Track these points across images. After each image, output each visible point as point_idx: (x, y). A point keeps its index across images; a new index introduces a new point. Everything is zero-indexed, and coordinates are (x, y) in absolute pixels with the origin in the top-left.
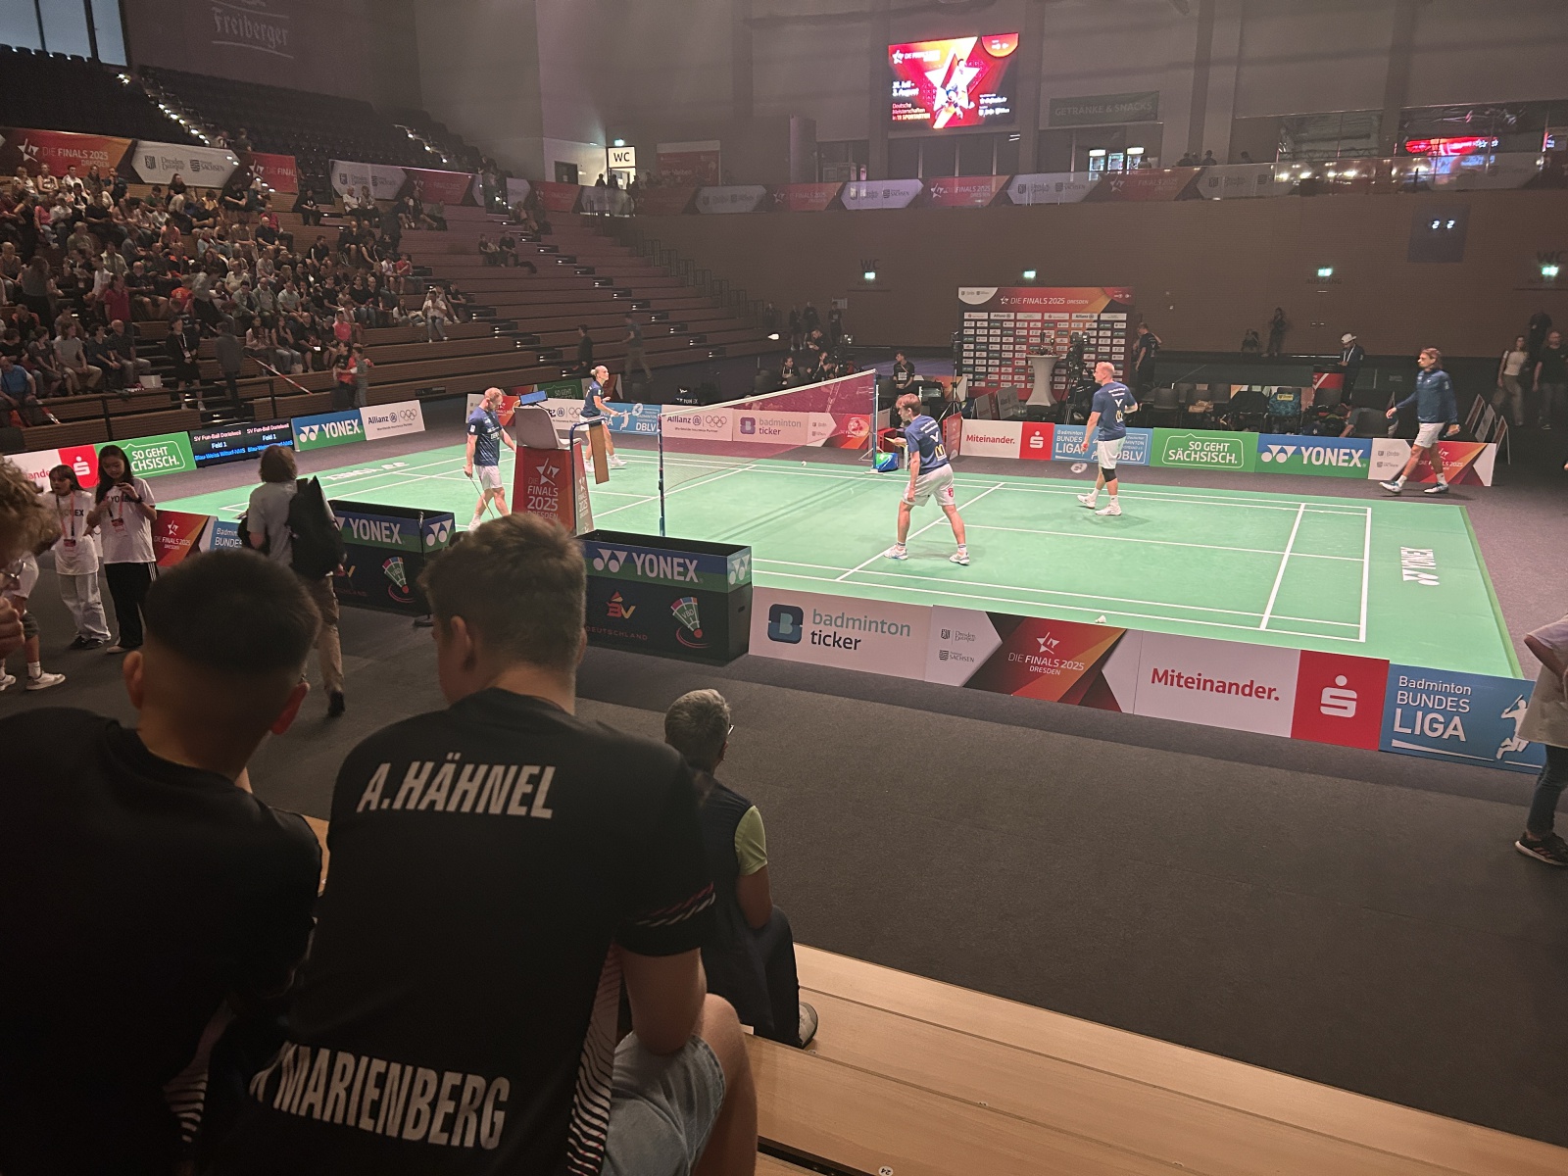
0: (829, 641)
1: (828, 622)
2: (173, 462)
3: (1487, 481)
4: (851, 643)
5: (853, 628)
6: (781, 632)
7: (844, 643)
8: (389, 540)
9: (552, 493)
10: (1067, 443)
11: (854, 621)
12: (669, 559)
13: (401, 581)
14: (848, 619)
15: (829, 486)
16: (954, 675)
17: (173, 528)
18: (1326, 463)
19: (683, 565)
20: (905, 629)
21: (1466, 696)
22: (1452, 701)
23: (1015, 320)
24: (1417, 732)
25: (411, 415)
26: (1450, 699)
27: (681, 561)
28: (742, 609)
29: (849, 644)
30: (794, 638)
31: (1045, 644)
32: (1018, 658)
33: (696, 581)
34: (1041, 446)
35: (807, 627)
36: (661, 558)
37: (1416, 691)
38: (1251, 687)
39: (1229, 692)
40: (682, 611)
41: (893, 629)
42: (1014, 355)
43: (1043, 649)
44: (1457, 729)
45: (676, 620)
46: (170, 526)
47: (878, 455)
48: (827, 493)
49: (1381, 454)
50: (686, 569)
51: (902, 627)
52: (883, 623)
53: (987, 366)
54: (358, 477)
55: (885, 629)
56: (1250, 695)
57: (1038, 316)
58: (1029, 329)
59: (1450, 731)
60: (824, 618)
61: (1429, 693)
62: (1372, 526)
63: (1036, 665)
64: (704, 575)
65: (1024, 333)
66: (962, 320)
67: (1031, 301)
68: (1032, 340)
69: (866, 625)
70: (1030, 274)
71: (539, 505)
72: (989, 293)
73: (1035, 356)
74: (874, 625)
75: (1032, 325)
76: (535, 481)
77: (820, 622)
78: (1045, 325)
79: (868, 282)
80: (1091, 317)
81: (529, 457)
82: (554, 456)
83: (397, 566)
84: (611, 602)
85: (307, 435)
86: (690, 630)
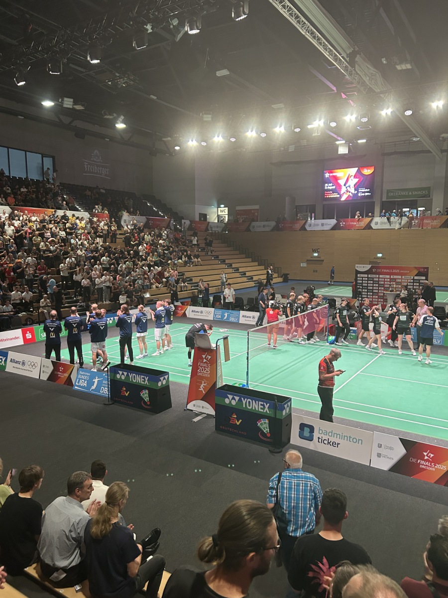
0: (326, 442)
1: (325, 434)
4: (336, 444)
5: (337, 438)
6: (304, 435)
8: (143, 383)
9: (208, 366)
11: (337, 434)
12: (257, 402)
13: (147, 399)
14: (334, 434)
16: (384, 465)
17: (61, 369)
19: (263, 405)
20: (360, 441)
23: (379, 278)
27: (262, 403)
28: (287, 425)
29: (334, 444)
30: (310, 439)
31: (427, 455)
32: (414, 460)
33: (268, 412)
35: (316, 435)
36: (254, 401)
40: (262, 424)
41: (355, 440)
42: (379, 291)
43: (426, 458)
45: (259, 428)
47: (329, 337)
50: (264, 407)
51: (359, 439)
52: (350, 437)
55: (351, 440)
57: (388, 277)
58: (384, 281)
60: (324, 432)
63: (423, 465)
64: (272, 410)
65: (383, 283)
66: (357, 277)
67: (385, 271)
68: (386, 286)
69: (343, 437)
70: (380, 255)
71: (202, 370)
72: (367, 267)
73: (388, 292)
74: (346, 438)
75: (386, 280)
76: (201, 361)
77: (322, 434)
78: (391, 280)
79: (315, 257)
80: (411, 278)
81: (199, 351)
82: (209, 351)
83: (146, 393)
84: (231, 417)
85: (109, 321)
86: (265, 433)
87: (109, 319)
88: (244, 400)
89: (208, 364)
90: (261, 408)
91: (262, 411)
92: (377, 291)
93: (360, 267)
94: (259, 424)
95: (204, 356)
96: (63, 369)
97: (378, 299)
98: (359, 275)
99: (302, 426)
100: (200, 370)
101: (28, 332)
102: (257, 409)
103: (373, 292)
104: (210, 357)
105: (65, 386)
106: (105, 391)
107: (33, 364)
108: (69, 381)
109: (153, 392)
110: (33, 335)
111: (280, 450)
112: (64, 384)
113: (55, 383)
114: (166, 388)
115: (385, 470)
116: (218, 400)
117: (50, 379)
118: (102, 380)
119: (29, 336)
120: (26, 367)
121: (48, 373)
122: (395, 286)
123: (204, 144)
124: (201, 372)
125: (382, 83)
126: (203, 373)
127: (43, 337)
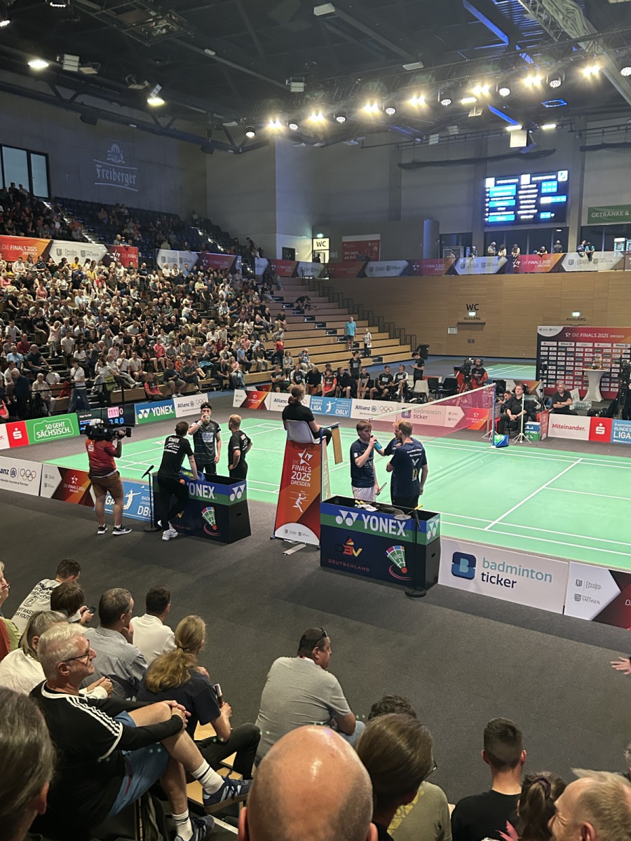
0: (494, 580)
1: (493, 567)
2: (67, 431)
4: (509, 583)
5: (511, 573)
6: (460, 571)
7: (505, 582)
8: (207, 497)
9: (307, 469)
10: (621, 432)
11: (512, 568)
12: (386, 520)
13: (212, 522)
14: (507, 567)
15: (465, 457)
16: (585, 612)
20: (548, 577)
23: (575, 347)
27: (395, 521)
28: (433, 556)
29: (508, 583)
30: (470, 576)
33: (404, 535)
34: (603, 433)
35: (478, 569)
36: (381, 519)
40: (393, 554)
41: (539, 576)
42: (574, 369)
45: (389, 560)
46: (73, 478)
47: (495, 436)
48: (465, 462)
51: (546, 575)
52: (532, 571)
53: (556, 375)
55: (534, 575)
57: (590, 345)
58: (584, 352)
60: (491, 564)
64: (410, 532)
65: (581, 355)
66: (539, 346)
67: (586, 335)
68: (586, 360)
69: (521, 572)
70: (576, 314)
71: (299, 477)
72: (557, 330)
73: (589, 370)
74: (525, 572)
75: (586, 350)
76: (296, 462)
77: (487, 567)
78: (595, 350)
79: (471, 318)
80: (626, 346)
81: (293, 447)
82: (310, 448)
83: (211, 512)
84: (346, 545)
85: (142, 415)
86: (398, 567)
87: (142, 411)
88: (366, 518)
89: (308, 466)
90: (393, 530)
91: (394, 533)
92: (572, 369)
93: (544, 330)
94: (389, 554)
95: (301, 455)
96: (77, 479)
98: (542, 343)
99: (457, 557)
100: (295, 477)
101: (16, 429)
102: (386, 532)
103: (565, 371)
104: (310, 456)
105: (81, 506)
106: (145, 512)
107: (28, 473)
108: (87, 499)
109: (221, 510)
110: (24, 433)
111: (422, 593)
112: (79, 503)
113: (66, 502)
114: (242, 505)
115: (588, 619)
116: (325, 520)
117: (55, 496)
118: (141, 495)
119: (17, 435)
120: (18, 478)
121: (53, 487)
122: (600, 359)
123: (294, 127)
124: (296, 480)
125: (584, 26)
126: (300, 480)
127: (41, 438)
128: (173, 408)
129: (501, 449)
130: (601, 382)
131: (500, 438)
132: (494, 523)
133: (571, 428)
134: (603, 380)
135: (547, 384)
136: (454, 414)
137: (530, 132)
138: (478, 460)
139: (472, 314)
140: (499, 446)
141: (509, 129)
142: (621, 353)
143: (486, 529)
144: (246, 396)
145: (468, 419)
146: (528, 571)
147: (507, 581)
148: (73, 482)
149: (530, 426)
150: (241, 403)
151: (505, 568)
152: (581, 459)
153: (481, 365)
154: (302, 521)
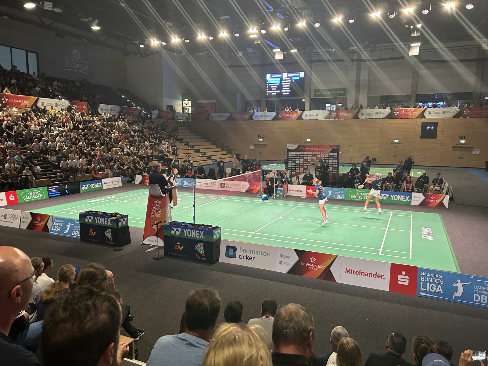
0: (245, 257)
1: (244, 252)
2: (41, 196)
3: (447, 207)
4: (252, 258)
5: (252, 253)
6: (230, 254)
7: (250, 258)
8: (107, 224)
9: (159, 209)
11: (253, 251)
12: (195, 231)
13: (110, 237)
14: (251, 251)
15: (247, 205)
16: (284, 269)
17: (39, 218)
18: (399, 200)
20: (269, 254)
21: (442, 279)
22: (438, 280)
23: (304, 154)
24: (428, 290)
25: (118, 181)
26: (437, 279)
27: (199, 231)
28: (217, 247)
30: (234, 257)
31: (312, 260)
32: (304, 264)
33: (203, 238)
35: (238, 253)
36: (192, 230)
37: (427, 277)
38: (376, 275)
39: (369, 276)
40: (198, 247)
41: (265, 254)
42: (304, 165)
43: (312, 261)
44: (440, 289)
45: (196, 250)
46: (38, 218)
47: (262, 195)
48: (246, 207)
49: (415, 197)
50: (200, 234)
52: (262, 252)
53: (296, 168)
54: (100, 201)
55: (263, 254)
56: (376, 277)
57: (311, 153)
58: (308, 157)
59: (438, 290)
61: (431, 277)
62: (413, 220)
63: (310, 266)
64: (206, 236)
65: (307, 158)
66: (288, 154)
67: (309, 149)
68: (309, 160)
69: (257, 253)
70: (309, 140)
71: (155, 213)
72: (296, 146)
73: (310, 165)
74: (259, 253)
75: (309, 156)
76: (154, 205)
77: (242, 251)
78: (313, 156)
79: (260, 141)
80: (327, 154)
81: (152, 198)
82: (160, 198)
83: (109, 232)
84: (176, 244)
85: (84, 187)
86: (201, 254)
87: (84, 186)
88: (185, 230)
89: (159, 207)
90: (198, 236)
91: (199, 237)
92: (303, 165)
93: (290, 146)
94: (196, 248)
95: (156, 202)
96: (40, 218)
97: (303, 170)
98: (289, 153)
99: (228, 248)
100: (153, 213)
101: (11, 195)
102: (195, 237)
103: (300, 166)
104: (160, 202)
105: (42, 232)
106: (77, 234)
107: (14, 216)
108: (46, 229)
109: (114, 231)
110: (16, 198)
112: (41, 231)
113: (34, 231)
114: (126, 228)
115: (284, 272)
116: (166, 233)
117: (28, 228)
118: (74, 226)
119: (12, 198)
120: (8, 219)
121: (27, 223)
122: (315, 160)
123: (164, 44)
124: (154, 214)
125: (301, 4)
126: (155, 215)
127: (26, 200)
128: (102, 184)
129: (264, 201)
130: (316, 171)
131: (264, 196)
132: (253, 233)
133: (298, 191)
134: (317, 170)
135: (292, 172)
136: (245, 185)
137: (285, 52)
138: (252, 206)
139: (261, 140)
140: (264, 200)
141: (274, 50)
142: (324, 157)
143: (249, 236)
144: (142, 178)
145: (251, 188)
146: (260, 252)
147: (251, 258)
148: (38, 220)
149: (279, 190)
150: (139, 182)
151: (250, 251)
152: (300, 205)
153: (259, 162)
154: (157, 235)
